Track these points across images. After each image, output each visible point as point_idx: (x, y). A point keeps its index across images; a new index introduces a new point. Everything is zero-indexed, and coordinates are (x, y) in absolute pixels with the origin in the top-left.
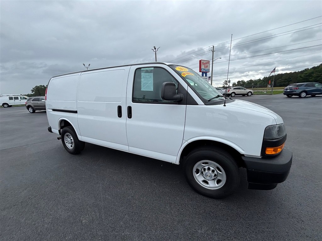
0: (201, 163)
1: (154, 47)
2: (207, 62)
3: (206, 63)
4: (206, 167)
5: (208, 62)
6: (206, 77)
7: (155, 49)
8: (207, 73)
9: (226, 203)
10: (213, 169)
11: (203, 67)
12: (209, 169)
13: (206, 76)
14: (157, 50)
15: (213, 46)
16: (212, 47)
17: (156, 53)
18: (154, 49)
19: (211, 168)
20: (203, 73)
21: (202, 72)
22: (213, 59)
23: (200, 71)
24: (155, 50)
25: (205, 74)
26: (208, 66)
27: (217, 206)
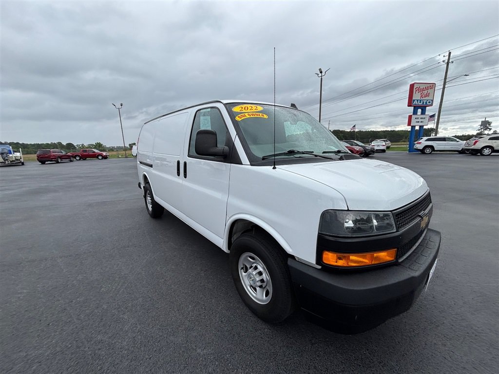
0: (247, 256)
1: (320, 69)
2: (429, 85)
3: (427, 89)
4: (254, 265)
5: (432, 86)
6: (423, 116)
7: (321, 72)
8: (425, 107)
9: (272, 332)
10: (261, 270)
11: (417, 96)
12: (256, 268)
13: (423, 113)
14: (323, 74)
15: (450, 53)
16: (448, 54)
17: (321, 79)
18: (319, 73)
19: (259, 267)
20: (416, 108)
21: (414, 107)
22: (445, 78)
23: (409, 105)
24: (320, 75)
25: (422, 110)
26: (431, 95)
27: (256, 331)
